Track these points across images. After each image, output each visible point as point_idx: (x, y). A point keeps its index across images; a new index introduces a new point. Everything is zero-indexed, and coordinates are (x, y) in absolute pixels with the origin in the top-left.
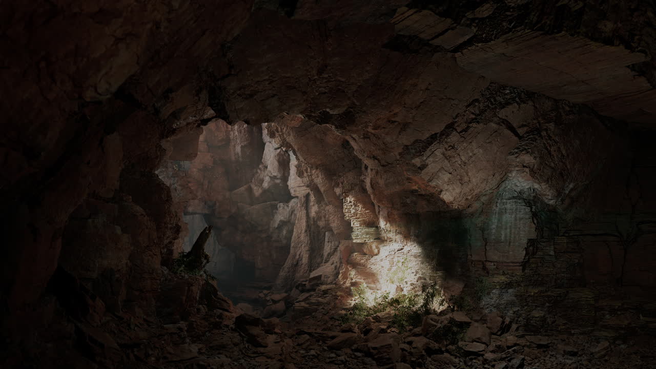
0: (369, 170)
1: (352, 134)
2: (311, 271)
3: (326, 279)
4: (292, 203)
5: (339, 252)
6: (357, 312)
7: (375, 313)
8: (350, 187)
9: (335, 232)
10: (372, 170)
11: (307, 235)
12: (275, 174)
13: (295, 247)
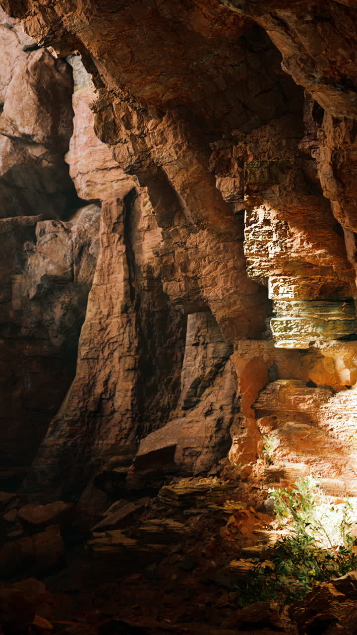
0: (328, 123)
1: (277, 11)
2: (141, 433)
3: (188, 460)
4: (81, 220)
5: (228, 376)
6: (289, 565)
7: (344, 570)
8: (266, 175)
9: (219, 315)
10: (336, 122)
11: (129, 321)
12: (27, 130)
13: (92, 359)
